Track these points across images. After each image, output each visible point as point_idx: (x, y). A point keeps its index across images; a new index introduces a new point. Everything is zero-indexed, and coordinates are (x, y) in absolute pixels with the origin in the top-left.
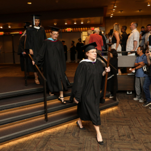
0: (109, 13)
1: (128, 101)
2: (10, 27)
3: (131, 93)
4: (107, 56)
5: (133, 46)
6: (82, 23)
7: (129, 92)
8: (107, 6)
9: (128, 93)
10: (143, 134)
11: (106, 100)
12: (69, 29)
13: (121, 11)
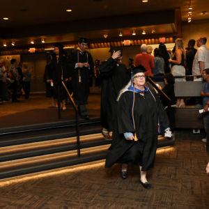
0: (186, 16)
1: (191, 143)
2: (43, 42)
3: (199, 132)
4: (162, 83)
5: (198, 69)
6: (144, 33)
7: (196, 130)
8: (179, 8)
9: (194, 132)
10: (188, 175)
11: (159, 139)
12: (127, 42)
13: (204, 12)
